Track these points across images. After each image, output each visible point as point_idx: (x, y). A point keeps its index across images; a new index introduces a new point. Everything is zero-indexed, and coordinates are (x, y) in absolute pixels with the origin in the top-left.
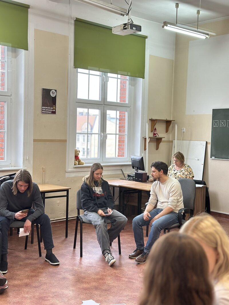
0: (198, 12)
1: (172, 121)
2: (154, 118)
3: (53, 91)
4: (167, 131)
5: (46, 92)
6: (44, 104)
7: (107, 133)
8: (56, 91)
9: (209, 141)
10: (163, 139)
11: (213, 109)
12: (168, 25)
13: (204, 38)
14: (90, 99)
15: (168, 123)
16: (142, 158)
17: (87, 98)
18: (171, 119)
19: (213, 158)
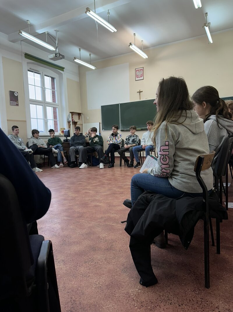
0: (90, 54)
1: (81, 114)
2: (72, 111)
3: (16, 92)
4: (79, 119)
5: (12, 93)
6: (11, 100)
7: (48, 119)
8: (17, 92)
9: (101, 122)
10: (78, 123)
11: (101, 106)
12: (77, 59)
13: (94, 69)
14: (36, 99)
15: (79, 114)
16: (69, 130)
17: (35, 99)
18: (81, 112)
19: (103, 130)
